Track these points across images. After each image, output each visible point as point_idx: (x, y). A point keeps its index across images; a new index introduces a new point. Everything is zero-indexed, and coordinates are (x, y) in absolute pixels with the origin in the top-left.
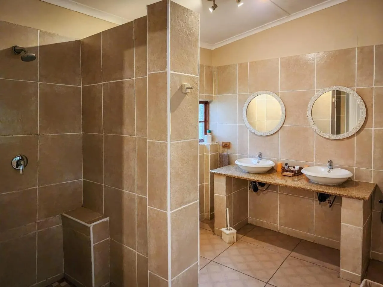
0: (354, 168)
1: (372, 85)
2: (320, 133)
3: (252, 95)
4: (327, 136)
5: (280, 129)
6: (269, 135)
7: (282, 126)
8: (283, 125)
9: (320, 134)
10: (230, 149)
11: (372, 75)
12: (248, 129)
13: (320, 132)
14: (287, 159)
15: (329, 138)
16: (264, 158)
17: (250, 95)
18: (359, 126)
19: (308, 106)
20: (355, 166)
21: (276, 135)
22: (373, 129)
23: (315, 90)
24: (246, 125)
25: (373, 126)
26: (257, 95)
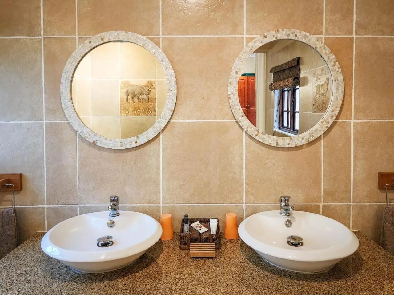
0: (321, 205)
1: (352, 34)
2: (256, 135)
3: (88, 41)
4: (272, 142)
5: (163, 130)
6: (135, 145)
7: (169, 122)
8: (170, 119)
9: (257, 138)
10: (21, 193)
11: (350, 11)
12: (76, 132)
13: (256, 133)
14: (182, 202)
15: (275, 145)
16: (124, 209)
17: (82, 40)
18: (333, 116)
19: (231, 73)
20: (322, 202)
21: (153, 146)
22: (353, 121)
23: (243, 38)
24: (69, 123)
25: (353, 115)
26: (102, 42)
